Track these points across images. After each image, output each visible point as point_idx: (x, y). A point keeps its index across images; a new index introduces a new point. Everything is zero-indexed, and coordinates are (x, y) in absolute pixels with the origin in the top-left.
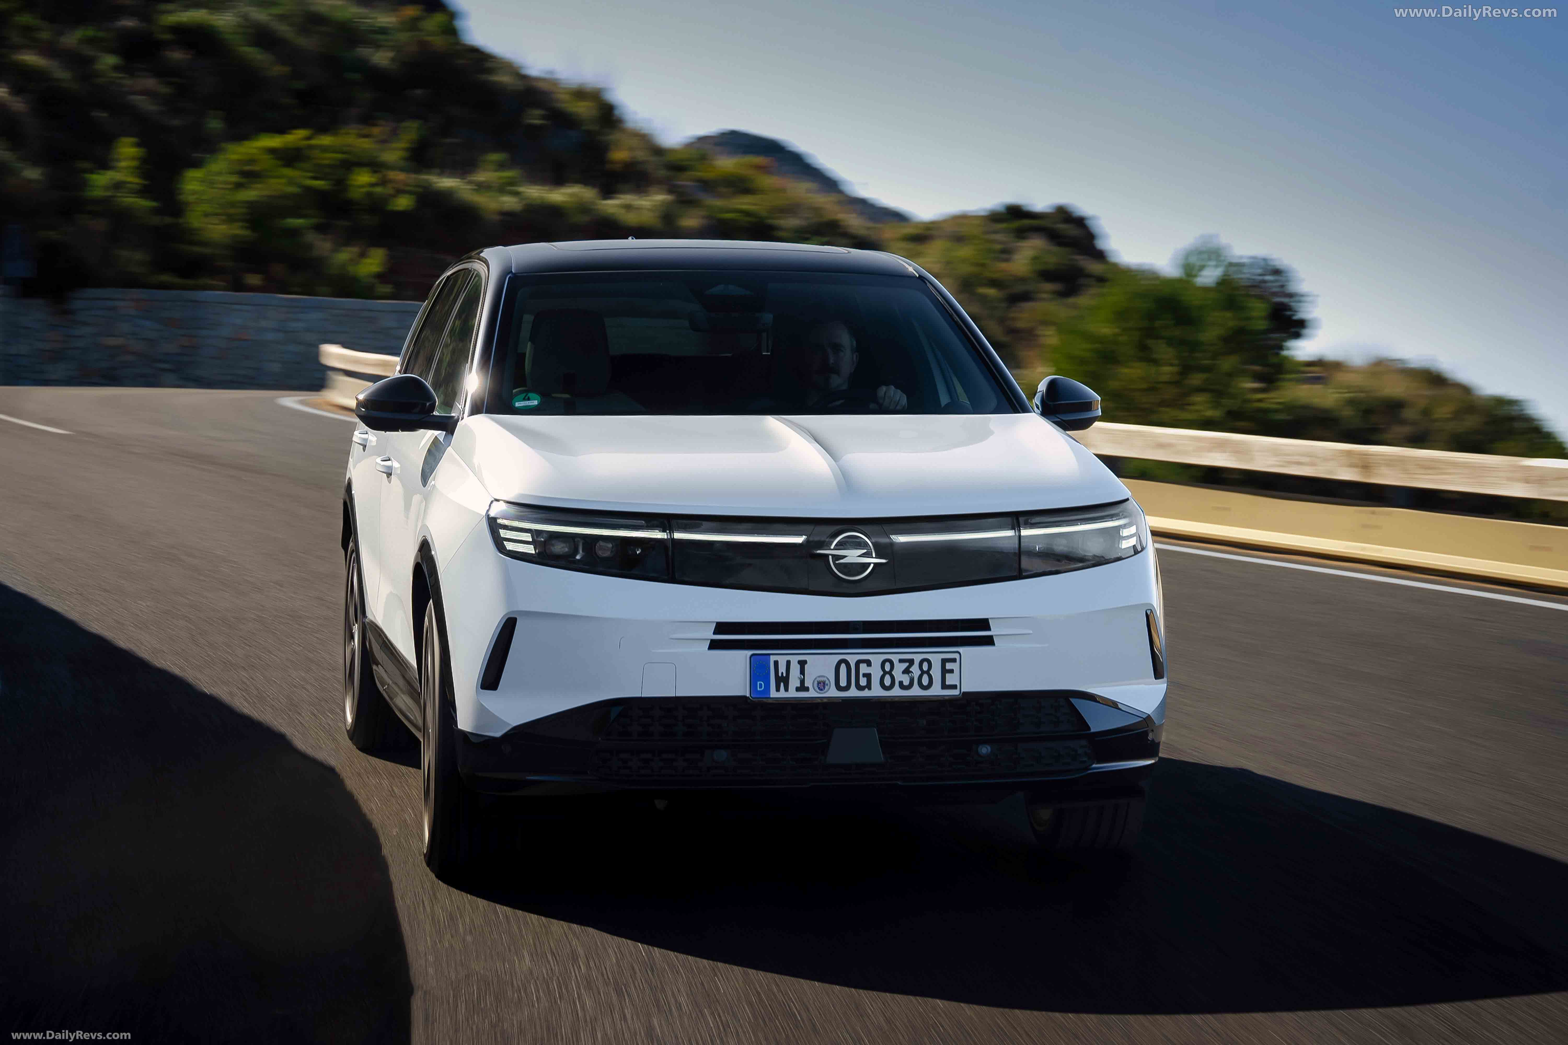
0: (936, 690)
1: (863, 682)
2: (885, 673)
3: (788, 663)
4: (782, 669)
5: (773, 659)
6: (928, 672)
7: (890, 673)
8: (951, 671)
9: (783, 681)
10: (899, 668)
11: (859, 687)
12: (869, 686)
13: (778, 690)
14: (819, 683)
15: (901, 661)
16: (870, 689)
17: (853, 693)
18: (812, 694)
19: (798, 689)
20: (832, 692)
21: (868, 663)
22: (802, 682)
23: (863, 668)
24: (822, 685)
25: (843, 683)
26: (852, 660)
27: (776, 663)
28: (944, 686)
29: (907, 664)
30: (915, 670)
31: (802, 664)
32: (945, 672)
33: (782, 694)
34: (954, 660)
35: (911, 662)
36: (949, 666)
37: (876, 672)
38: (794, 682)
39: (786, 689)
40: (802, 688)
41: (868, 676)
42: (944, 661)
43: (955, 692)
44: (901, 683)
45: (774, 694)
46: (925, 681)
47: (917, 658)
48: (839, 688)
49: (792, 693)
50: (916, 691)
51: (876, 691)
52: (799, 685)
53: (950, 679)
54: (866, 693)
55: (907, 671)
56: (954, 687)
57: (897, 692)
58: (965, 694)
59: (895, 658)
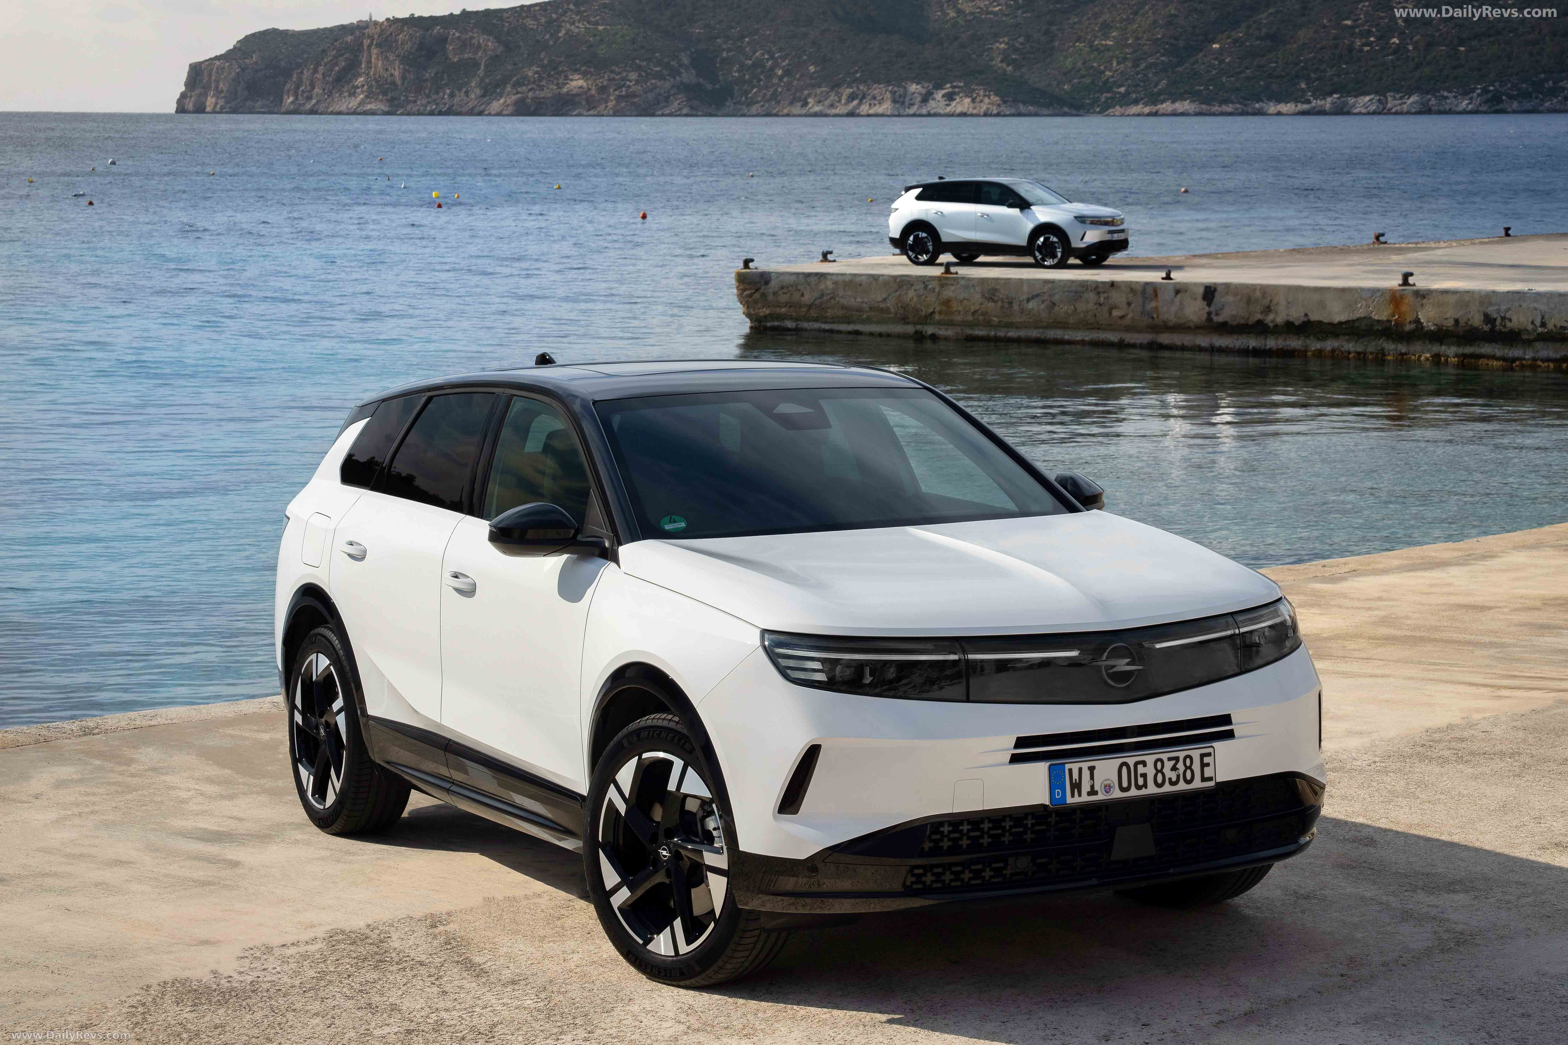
0: (1197, 784)
1: (1141, 781)
2: (1158, 771)
3: (1080, 769)
4: (1075, 776)
5: (1067, 766)
6: (1190, 768)
7: (1161, 771)
8: (1208, 765)
9: (1076, 786)
10: (1169, 765)
11: (1139, 788)
12: (1145, 785)
13: (1073, 796)
14: (1105, 786)
15: (1170, 759)
16: (1146, 788)
17: (1133, 792)
18: (1100, 797)
19: (1089, 794)
20: (1117, 794)
21: (1144, 763)
22: (1092, 787)
23: (1141, 769)
24: (1108, 788)
25: (1125, 784)
26: (1131, 761)
27: (1070, 771)
28: (1204, 779)
29: (1173, 762)
30: (1180, 766)
31: (1092, 769)
32: (1203, 765)
33: (1077, 799)
34: (1209, 755)
35: (1177, 759)
36: (1206, 760)
37: (1150, 771)
38: (1086, 787)
39: (1080, 795)
40: (1092, 792)
41: (1144, 776)
42: (1202, 756)
43: (1211, 784)
44: (1170, 779)
45: (1070, 800)
46: (1189, 776)
47: (1181, 755)
48: (1123, 789)
49: (1085, 798)
50: (1182, 786)
51: (1152, 789)
52: (1089, 790)
53: (1208, 772)
54: (1144, 792)
55: (1174, 768)
56: (1210, 779)
57: (1167, 788)
58: (1217, 784)
59: (1164, 757)
